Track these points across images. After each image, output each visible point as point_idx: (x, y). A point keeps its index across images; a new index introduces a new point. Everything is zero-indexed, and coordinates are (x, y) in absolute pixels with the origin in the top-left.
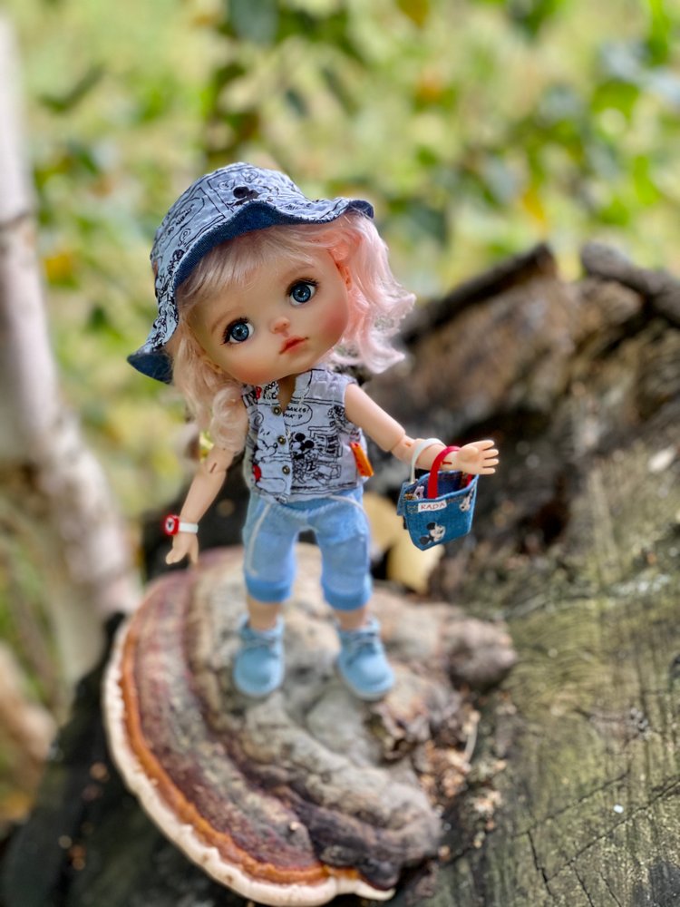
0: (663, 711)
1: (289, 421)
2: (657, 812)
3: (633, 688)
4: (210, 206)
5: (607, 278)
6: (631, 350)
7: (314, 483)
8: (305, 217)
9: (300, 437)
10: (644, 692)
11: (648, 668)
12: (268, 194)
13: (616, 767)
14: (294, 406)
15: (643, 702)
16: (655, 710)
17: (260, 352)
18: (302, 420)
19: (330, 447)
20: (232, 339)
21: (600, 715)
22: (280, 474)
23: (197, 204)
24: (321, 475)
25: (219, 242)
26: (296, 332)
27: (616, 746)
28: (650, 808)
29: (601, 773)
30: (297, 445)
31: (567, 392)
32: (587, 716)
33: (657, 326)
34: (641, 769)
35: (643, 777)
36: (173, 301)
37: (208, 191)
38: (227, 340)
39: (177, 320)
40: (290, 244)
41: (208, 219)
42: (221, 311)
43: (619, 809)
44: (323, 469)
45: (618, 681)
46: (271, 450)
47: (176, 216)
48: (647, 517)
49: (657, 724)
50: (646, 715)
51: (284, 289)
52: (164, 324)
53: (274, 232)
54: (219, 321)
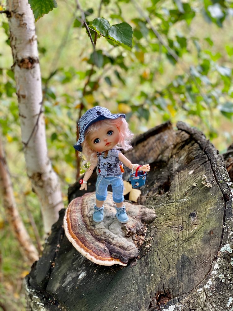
0: (187, 225)
1: (107, 160)
2: (183, 245)
3: (181, 221)
4: (91, 115)
5: (182, 130)
6: (187, 147)
7: (112, 173)
8: (111, 118)
9: (109, 163)
10: (183, 222)
11: (184, 217)
12: (104, 113)
13: (176, 237)
14: (108, 157)
15: (183, 224)
16: (185, 225)
17: (101, 145)
18: (109, 160)
19: (115, 166)
20: (95, 143)
21: (173, 227)
22: (105, 171)
23: (89, 115)
24: (113, 172)
25: (94, 123)
26: (109, 141)
27: (176, 233)
28: (182, 244)
29: (173, 238)
30: (108, 165)
31: (172, 157)
32: (171, 227)
33: (193, 142)
34: (181, 237)
35: (181, 239)
36: (84, 134)
37: (91, 112)
38: (94, 143)
39: (84, 138)
40: (108, 123)
41: (91, 118)
42: (93, 137)
43: (176, 245)
44: (114, 171)
45: (178, 220)
46: (103, 166)
47: (84, 117)
48: (187, 185)
49: (185, 228)
50: (183, 226)
51: (106, 132)
52: (82, 139)
53: (105, 121)
54: (93, 139)
